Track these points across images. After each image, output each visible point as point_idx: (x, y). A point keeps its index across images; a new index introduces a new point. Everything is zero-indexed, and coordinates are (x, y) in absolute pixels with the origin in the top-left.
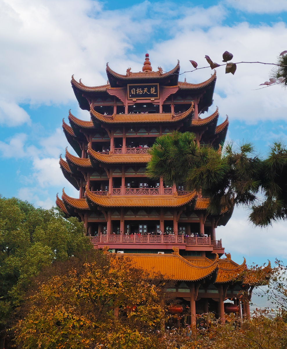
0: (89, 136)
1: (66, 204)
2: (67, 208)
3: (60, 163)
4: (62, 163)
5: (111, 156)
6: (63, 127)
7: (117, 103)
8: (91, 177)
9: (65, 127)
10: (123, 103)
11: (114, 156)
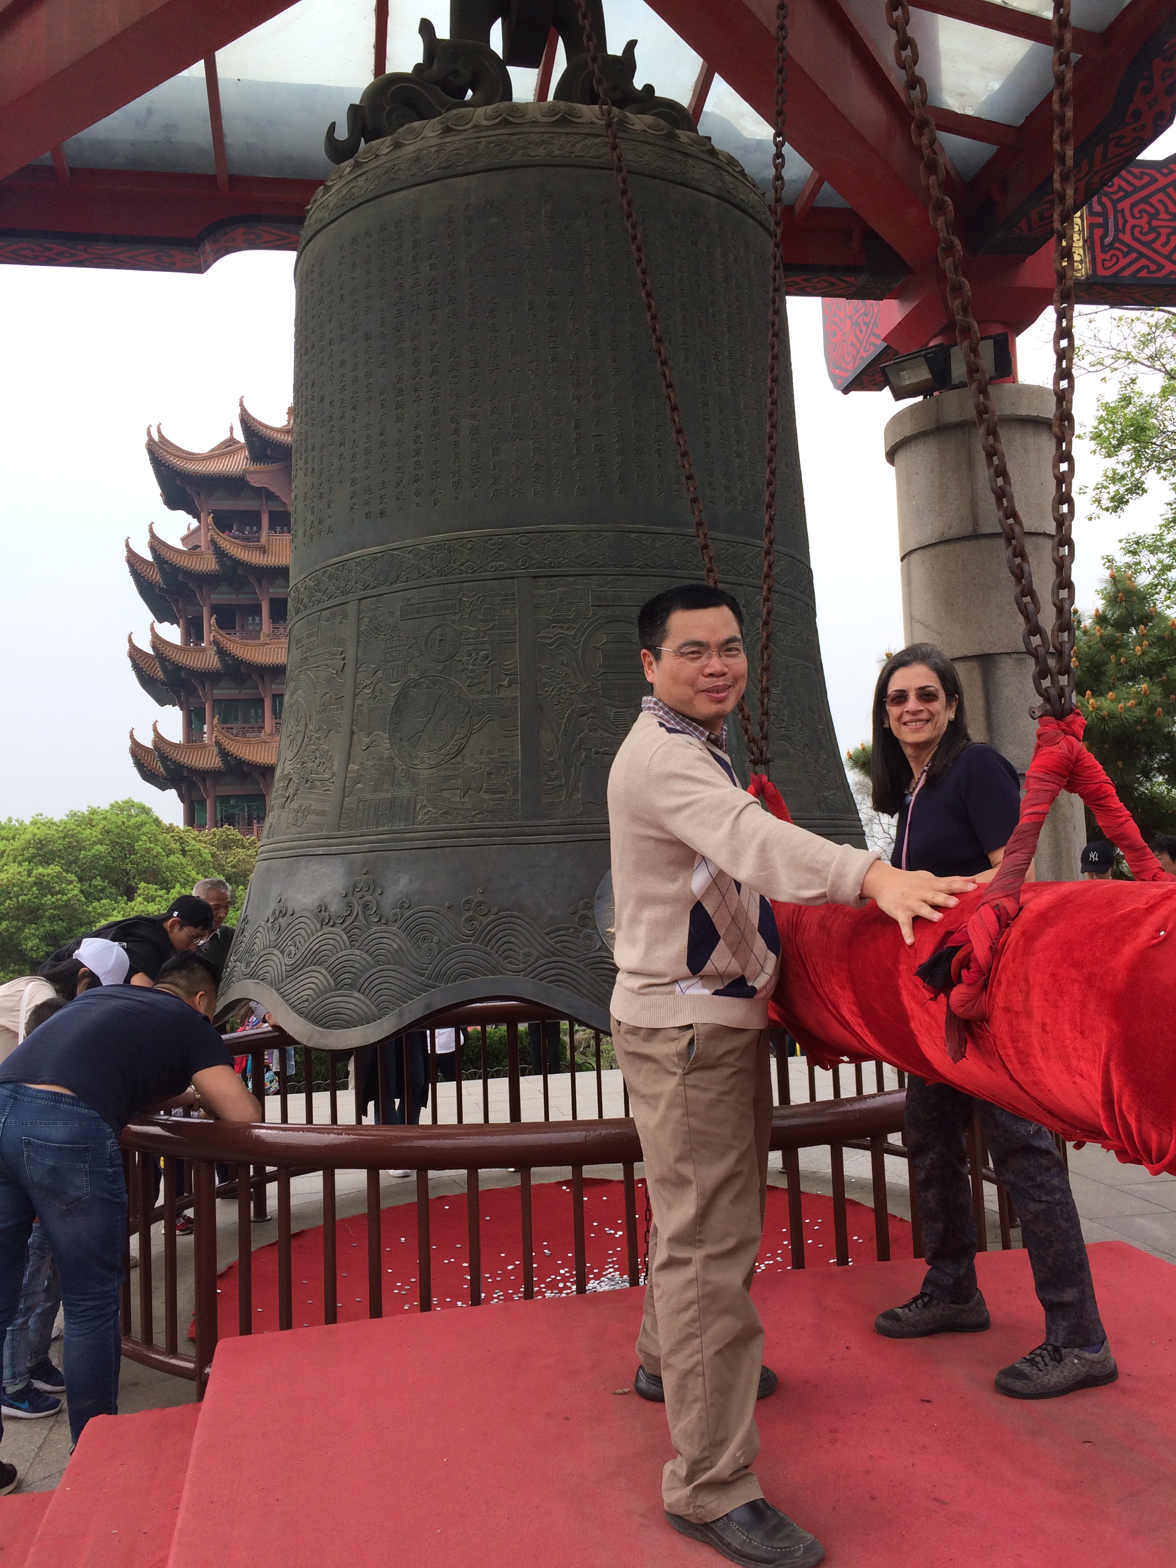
0: (201, 588)
1: (164, 759)
2: (166, 767)
3: (131, 656)
4: (137, 655)
5: (266, 644)
6: (129, 562)
7: (270, 503)
8: (215, 692)
9: (133, 559)
10: (285, 505)
11: (274, 643)
